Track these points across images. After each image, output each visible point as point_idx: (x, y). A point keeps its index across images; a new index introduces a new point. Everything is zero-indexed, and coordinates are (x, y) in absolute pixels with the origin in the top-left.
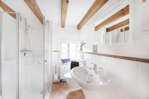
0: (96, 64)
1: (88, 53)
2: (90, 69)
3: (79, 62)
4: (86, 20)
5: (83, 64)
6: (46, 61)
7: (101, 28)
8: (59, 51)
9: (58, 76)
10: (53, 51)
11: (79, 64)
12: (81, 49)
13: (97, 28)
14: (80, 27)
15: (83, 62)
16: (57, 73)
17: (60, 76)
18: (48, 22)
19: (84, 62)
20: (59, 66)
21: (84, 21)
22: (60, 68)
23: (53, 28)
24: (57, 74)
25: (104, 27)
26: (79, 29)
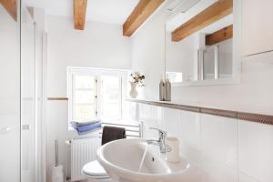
0: (163, 130)
1: (149, 103)
2: (150, 142)
3: (126, 128)
4: (143, 13)
5: (138, 134)
6: (27, 127)
7: (189, 35)
8: (67, 99)
9: (64, 171)
10: (49, 99)
11: (127, 133)
12: (133, 93)
13: (178, 35)
14: (131, 28)
15: (138, 129)
16: (62, 164)
17: (69, 173)
18: (31, 10)
19: (139, 126)
20: (68, 142)
21: (141, 16)
22: (69, 147)
23: (46, 31)
24: (60, 167)
25: (199, 32)
26: (129, 35)
